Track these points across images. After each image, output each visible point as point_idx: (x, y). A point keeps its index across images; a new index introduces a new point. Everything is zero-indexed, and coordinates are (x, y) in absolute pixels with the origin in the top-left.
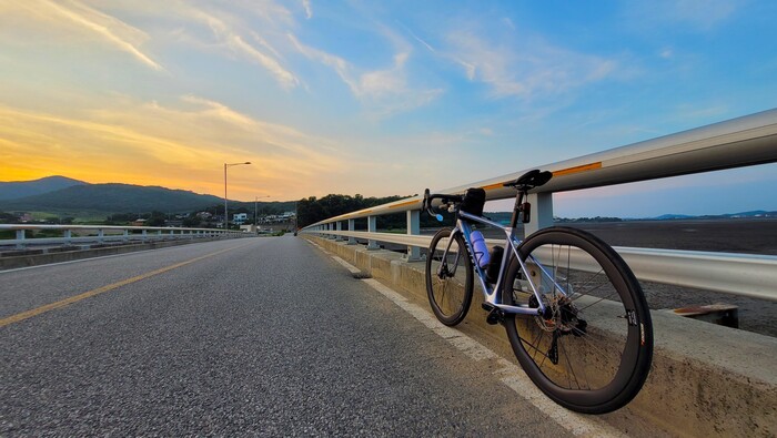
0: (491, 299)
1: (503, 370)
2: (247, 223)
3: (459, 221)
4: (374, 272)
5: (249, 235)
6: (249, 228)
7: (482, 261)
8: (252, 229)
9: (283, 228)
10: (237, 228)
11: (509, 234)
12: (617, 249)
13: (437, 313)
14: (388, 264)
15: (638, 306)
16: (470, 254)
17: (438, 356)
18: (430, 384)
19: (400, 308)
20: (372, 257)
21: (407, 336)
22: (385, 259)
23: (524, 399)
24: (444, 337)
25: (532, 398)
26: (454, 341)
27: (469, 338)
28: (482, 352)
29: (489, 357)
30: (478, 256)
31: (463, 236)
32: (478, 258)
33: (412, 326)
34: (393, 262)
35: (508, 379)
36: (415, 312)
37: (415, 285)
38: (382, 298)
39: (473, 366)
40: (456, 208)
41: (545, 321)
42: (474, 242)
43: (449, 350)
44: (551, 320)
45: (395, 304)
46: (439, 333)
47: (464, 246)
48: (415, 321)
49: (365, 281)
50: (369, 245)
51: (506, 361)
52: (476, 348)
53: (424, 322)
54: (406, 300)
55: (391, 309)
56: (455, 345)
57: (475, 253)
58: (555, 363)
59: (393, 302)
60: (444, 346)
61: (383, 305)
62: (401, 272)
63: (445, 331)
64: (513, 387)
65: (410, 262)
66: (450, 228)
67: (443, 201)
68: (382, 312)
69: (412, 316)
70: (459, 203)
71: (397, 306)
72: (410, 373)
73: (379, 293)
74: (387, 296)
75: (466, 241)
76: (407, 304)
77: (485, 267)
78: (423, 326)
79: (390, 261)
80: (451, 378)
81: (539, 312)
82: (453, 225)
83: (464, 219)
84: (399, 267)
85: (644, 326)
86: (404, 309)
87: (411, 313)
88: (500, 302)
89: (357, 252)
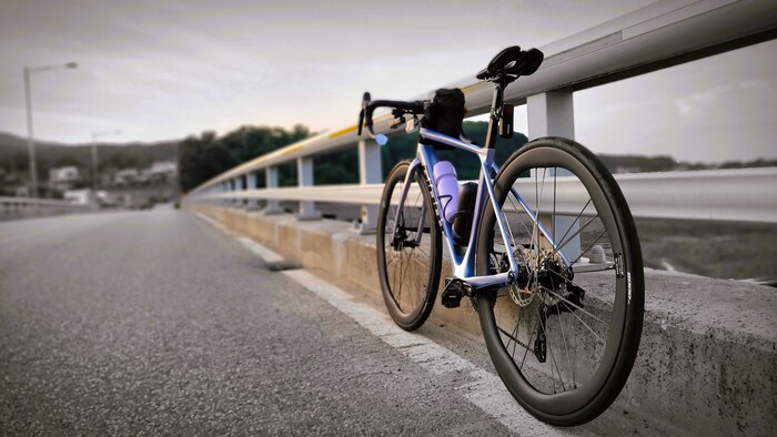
0: (460, 271)
1: (474, 383)
2: (78, 186)
3: (420, 146)
4: (308, 258)
5: (84, 209)
6: (82, 197)
7: (449, 209)
8: (91, 198)
9: (153, 194)
10: (58, 195)
11: (483, 159)
13: (392, 309)
14: (327, 241)
16: (433, 200)
17: (375, 371)
18: (348, 407)
19: (336, 309)
20: (304, 233)
21: (334, 347)
22: (323, 233)
23: (490, 417)
24: (396, 346)
25: (502, 415)
26: (411, 349)
27: (437, 346)
28: (450, 362)
29: (459, 369)
30: (444, 201)
31: (426, 171)
32: (444, 205)
33: (347, 334)
34: (336, 237)
35: (476, 394)
36: (360, 313)
37: (369, 273)
38: (308, 297)
39: (427, 381)
40: (416, 125)
41: (519, 290)
42: (439, 179)
43: (396, 363)
44: (527, 288)
45: (329, 304)
46: (390, 341)
47: (426, 189)
48: (355, 326)
49: (288, 273)
50: (302, 211)
51: (484, 371)
52: (444, 358)
53: (369, 327)
54: (351, 297)
55: (319, 312)
56: (410, 355)
57: (439, 198)
58: (542, 360)
59: (326, 301)
60: (391, 357)
61: (306, 306)
62: (348, 252)
63: (401, 338)
64: (479, 403)
65: (365, 234)
66: (407, 161)
67: (394, 113)
68: (301, 317)
69: (353, 319)
70: (420, 116)
71: (332, 308)
72: (320, 395)
73: (306, 289)
74: (319, 294)
75: (429, 179)
76: (351, 303)
77: (452, 219)
78: (367, 332)
79: (331, 234)
80: (385, 398)
81: (509, 276)
82: (412, 154)
83: (426, 142)
84: (346, 243)
85: (632, 276)
86: (343, 310)
87: (352, 316)
88: (470, 273)
89: (279, 226)
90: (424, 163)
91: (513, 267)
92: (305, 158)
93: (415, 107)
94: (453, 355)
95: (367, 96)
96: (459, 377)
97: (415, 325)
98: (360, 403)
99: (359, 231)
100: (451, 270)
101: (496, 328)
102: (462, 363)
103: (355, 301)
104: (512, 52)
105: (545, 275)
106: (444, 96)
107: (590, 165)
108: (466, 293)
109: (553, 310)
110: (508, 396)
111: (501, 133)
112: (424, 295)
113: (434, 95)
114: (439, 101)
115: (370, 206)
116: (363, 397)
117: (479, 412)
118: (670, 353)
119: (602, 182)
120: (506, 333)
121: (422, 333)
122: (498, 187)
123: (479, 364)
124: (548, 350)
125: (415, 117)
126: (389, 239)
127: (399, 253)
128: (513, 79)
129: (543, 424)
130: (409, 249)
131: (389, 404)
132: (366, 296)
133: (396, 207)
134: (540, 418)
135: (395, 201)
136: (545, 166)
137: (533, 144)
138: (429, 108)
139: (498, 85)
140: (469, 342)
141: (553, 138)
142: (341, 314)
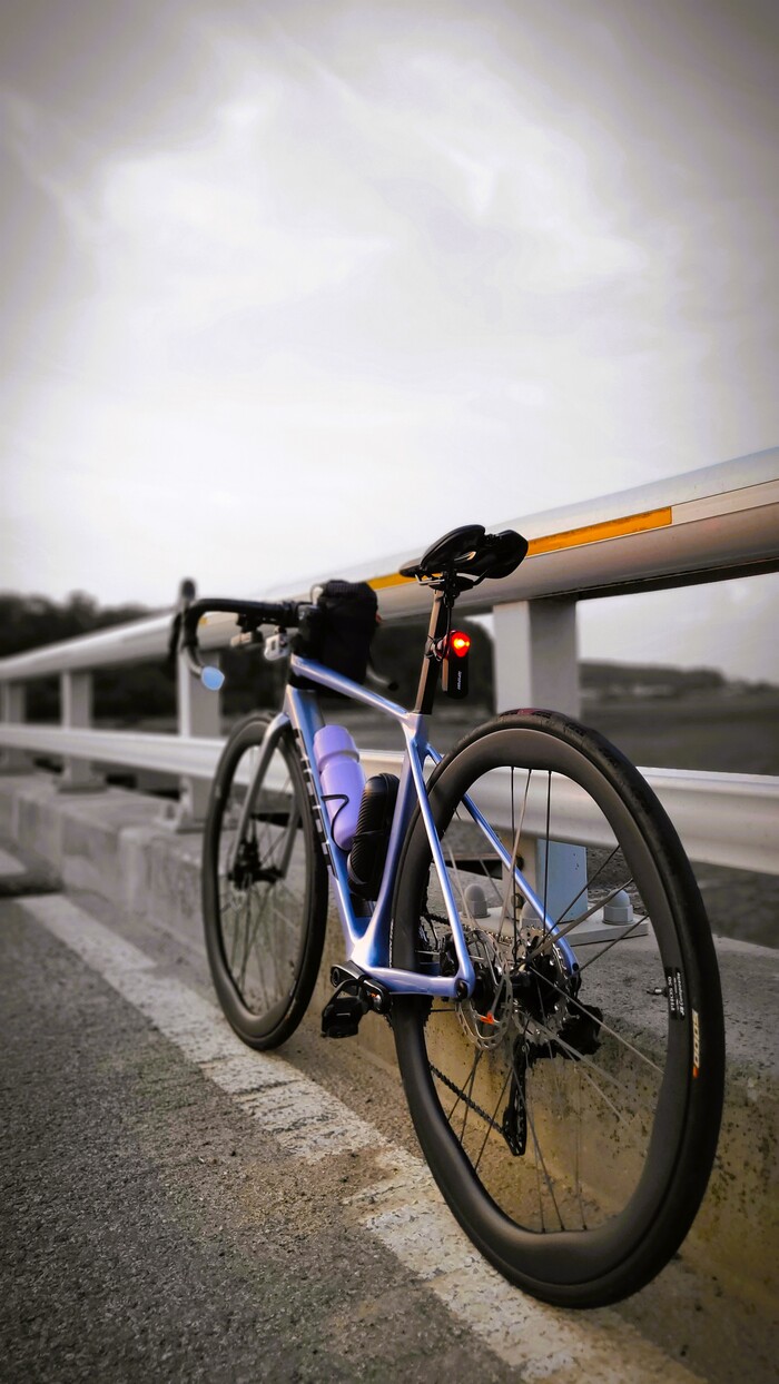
0: (360, 951)
1: (382, 1186)
3: (290, 690)
4: (73, 870)
7: (343, 823)
11: (410, 734)
12: (652, 775)
13: (228, 1001)
14: (112, 841)
15: (690, 954)
16: (312, 801)
17: (183, 1157)
18: (116, 1260)
19: (117, 994)
20: (69, 822)
21: (102, 1094)
22: (103, 825)
23: (413, 1280)
24: (231, 1088)
25: (438, 1272)
26: (262, 1098)
27: (313, 1088)
28: (338, 1130)
29: (354, 1147)
30: (333, 806)
31: (299, 741)
32: (333, 813)
33: (136, 1059)
34: (129, 835)
35: (386, 1216)
36: (165, 1005)
37: (188, 913)
38: (63, 963)
39: (289, 1182)
40: (283, 646)
41: (476, 1016)
42: (325, 759)
43: (228, 1134)
44: (491, 1013)
45: (103, 982)
46: (221, 1077)
47: (299, 772)
48: (152, 1038)
49: (30, 903)
50: (67, 775)
51: (402, 1154)
52: (323, 1118)
53: (181, 1041)
54: (148, 963)
55: (82, 1001)
56: (259, 1114)
57: (325, 798)
58: (518, 1150)
59: (99, 974)
60: (218, 1119)
61: (56, 988)
62: (149, 869)
63: (242, 1067)
64: (393, 1240)
65: (183, 831)
66: (265, 714)
67: (240, 622)
68: (42, 1015)
69: (149, 1021)
70: (292, 631)
71: (111, 993)
72: (60, 1229)
73: (62, 944)
74: (86, 958)
75: (305, 758)
76: (147, 979)
77: (348, 842)
78: (174, 1053)
79: (119, 827)
80: (198, 1232)
81: (457, 986)
82: (273, 703)
83: (302, 683)
84: (146, 849)
85: (700, 1018)
86: (133, 998)
87: (146, 1012)
88: (380, 961)
89: (22, 802)
90: (297, 724)
91: (465, 969)
92: (77, 673)
93: (282, 615)
94: (344, 1112)
95: (188, 588)
96: (355, 1168)
97: (272, 1039)
98: (144, 1250)
99: (173, 824)
100: (342, 943)
101: (428, 1068)
102: (359, 1131)
103: (158, 972)
104: (470, 536)
105: (527, 983)
106: (338, 595)
107: (618, 779)
108: (371, 1005)
109: (541, 1051)
110: (447, 1221)
111: (445, 687)
112: (289, 983)
113: (319, 591)
114: (329, 605)
115: (197, 781)
116: (152, 1233)
117: (389, 1263)
118: (764, 1149)
119: (643, 817)
120: (447, 1082)
121: (286, 1057)
122: (438, 793)
123: (394, 1135)
124: (529, 1131)
125: (282, 631)
126: (227, 860)
127: (243, 894)
128: (469, 584)
129: (517, 1293)
130: (262, 885)
131: (208, 1248)
132: (180, 961)
133: (243, 789)
134: (513, 1280)
135: (244, 775)
136: (531, 766)
137: (508, 719)
138: (308, 618)
139: (440, 594)
140: (375, 1075)
141: (547, 714)
142: (127, 1006)
